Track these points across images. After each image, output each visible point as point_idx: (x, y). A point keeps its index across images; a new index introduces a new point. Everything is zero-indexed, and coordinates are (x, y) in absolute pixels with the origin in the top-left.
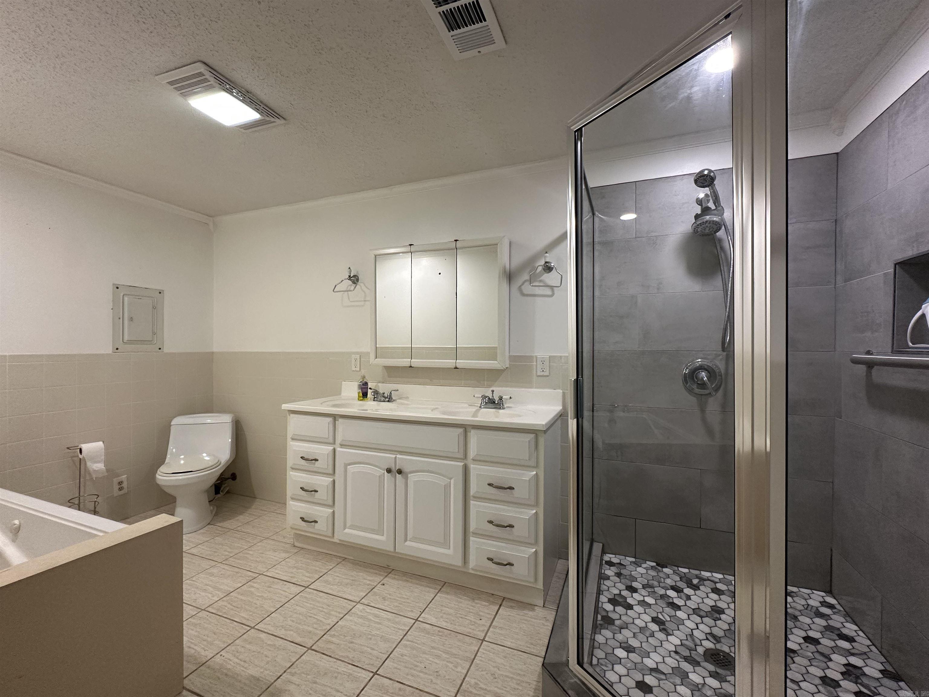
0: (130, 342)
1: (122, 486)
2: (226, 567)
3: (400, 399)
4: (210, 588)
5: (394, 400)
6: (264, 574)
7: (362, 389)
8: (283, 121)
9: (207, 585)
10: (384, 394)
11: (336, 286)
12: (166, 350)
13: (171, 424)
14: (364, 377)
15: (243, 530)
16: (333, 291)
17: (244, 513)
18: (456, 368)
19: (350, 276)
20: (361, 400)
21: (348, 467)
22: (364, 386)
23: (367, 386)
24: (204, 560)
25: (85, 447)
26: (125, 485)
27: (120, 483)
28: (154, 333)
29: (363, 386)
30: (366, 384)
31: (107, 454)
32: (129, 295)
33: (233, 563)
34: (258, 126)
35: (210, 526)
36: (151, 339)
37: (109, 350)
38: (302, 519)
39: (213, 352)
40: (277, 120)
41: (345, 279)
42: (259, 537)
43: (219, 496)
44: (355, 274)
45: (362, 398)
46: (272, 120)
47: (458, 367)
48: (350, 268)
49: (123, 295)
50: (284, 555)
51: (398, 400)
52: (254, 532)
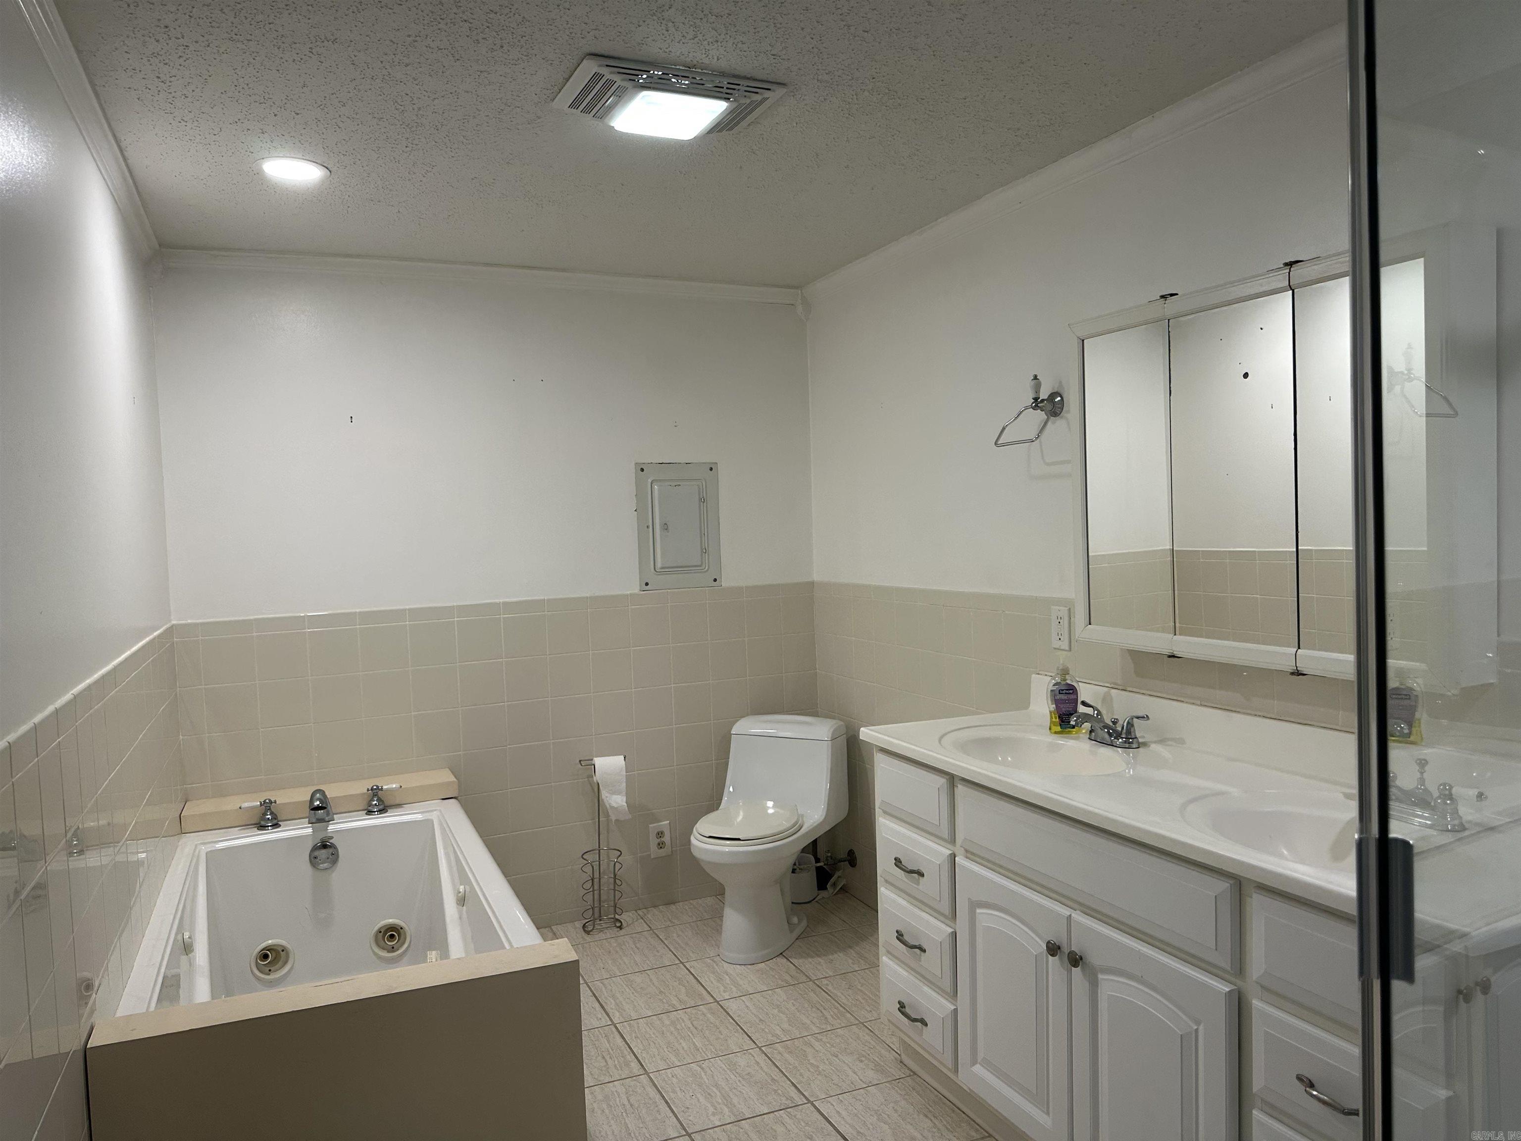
0: (667, 570)
1: (659, 840)
2: (761, 1059)
3: (1162, 741)
4: (718, 1093)
5: (1145, 744)
6: (816, 1103)
7: (1057, 702)
8: (780, 92)
9: (717, 1086)
10: (1115, 723)
11: (1004, 429)
12: (725, 583)
13: (732, 732)
14: (1065, 672)
15: (830, 988)
16: (996, 444)
17: (850, 947)
18: (1298, 673)
19: (1036, 399)
20: (1056, 733)
21: (978, 911)
22: (1063, 697)
23: (1072, 697)
24: (737, 1031)
25: (598, 761)
26: (667, 839)
27: (660, 834)
28: (704, 551)
29: (1059, 697)
30: (1071, 690)
31: (629, 780)
32: (660, 481)
33: (778, 1057)
34: (738, 123)
35: (781, 961)
36: (699, 563)
37: (634, 588)
38: (902, 1006)
39: (812, 584)
40: (767, 94)
41: (1026, 408)
42: (848, 1015)
43: (824, 894)
44: (1055, 390)
45: (1058, 729)
46: (758, 98)
47: (1302, 667)
48: (1035, 378)
49: (652, 483)
50: (871, 1075)
51: (1153, 746)
52: (845, 1001)
